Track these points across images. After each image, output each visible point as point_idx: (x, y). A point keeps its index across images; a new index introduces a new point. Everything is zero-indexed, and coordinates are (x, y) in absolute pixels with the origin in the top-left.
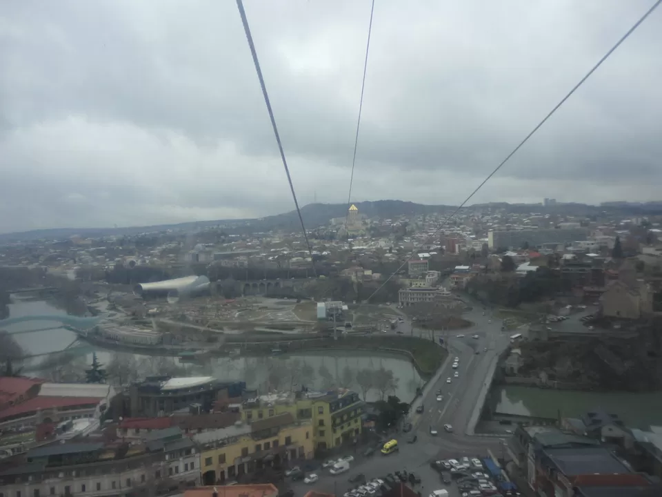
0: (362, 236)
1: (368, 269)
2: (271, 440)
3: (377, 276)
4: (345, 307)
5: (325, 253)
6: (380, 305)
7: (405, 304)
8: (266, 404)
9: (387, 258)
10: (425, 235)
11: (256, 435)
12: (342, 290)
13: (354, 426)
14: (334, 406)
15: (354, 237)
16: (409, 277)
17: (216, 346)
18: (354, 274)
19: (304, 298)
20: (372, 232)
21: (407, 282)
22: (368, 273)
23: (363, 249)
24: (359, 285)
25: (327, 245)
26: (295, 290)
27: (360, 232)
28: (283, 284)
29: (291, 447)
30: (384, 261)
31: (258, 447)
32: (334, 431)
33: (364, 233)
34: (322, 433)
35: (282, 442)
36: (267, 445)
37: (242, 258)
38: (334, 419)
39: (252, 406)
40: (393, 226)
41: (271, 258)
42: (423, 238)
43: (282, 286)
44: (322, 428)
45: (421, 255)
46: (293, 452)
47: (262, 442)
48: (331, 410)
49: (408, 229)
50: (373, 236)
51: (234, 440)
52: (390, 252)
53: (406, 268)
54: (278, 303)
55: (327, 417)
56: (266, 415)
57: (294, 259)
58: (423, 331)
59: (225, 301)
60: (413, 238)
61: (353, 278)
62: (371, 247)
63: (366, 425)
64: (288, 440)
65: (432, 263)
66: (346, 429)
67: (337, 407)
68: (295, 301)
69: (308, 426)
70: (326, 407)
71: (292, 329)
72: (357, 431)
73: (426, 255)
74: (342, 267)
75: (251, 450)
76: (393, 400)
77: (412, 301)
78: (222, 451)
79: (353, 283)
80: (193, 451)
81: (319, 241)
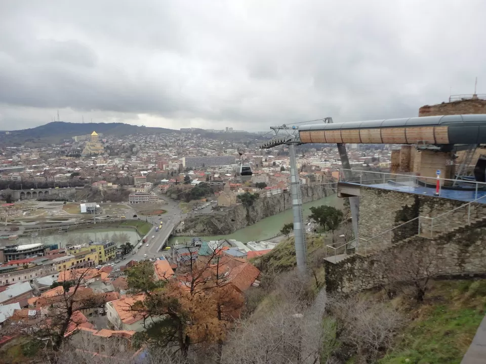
0: (102, 154)
1: (110, 182)
2: (82, 259)
3: (115, 186)
4: (98, 206)
5: (77, 169)
6: (118, 204)
7: (132, 202)
8: (77, 248)
9: (122, 174)
10: (146, 155)
11: (76, 257)
12: (94, 196)
13: (113, 254)
14: (105, 247)
15: (95, 155)
16: (135, 187)
17: (20, 232)
18: (101, 185)
19: (68, 201)
20: (109, 151)
21: (134, 189)
22: (110, 184)
23: (103, 166)
24: (105, 192)
25: (77, 162)
26: (60, 195)
27: (100, 151)
28: (51, 191)
29: (89, 261)
30: (119, 176)
31: (78, 262)
32: (106, 255)
33: (103, 152)
34: (100, 257)
35: (87, 260)
36: (81, 261)
37: (16, 174)
38: (105, 251)
39: (71, 249)
40: (124, 146)
41: (38, 174)
42: (144, 158)
43: (50, 193)
44: (100, 255)
45: (142, 172)
46: (91, 263)
47: (79, 260)
48: (104, 248)
49: (134, 149)
50: (110, 155)
51: (69, 260)
52: (123, 169)
53: (133, 181)
54: (51, 205)
55: (103, 251)
56: (77, 252)
57: (58, 176)
58: (142, 216)
59: (8, 205)
60: (138, 157)
61: (101, 188)
62: (110, 165)
63: (118, 253)
64: (89, 259)
65: (148, 178)
66: (110, 255)
67: (106, 247)
68: (63, 202)
69: (96, 254)
70: (102, 247)
71: (66, 220)
72: (114, 256)
73: (145, 172)
74: (93, 181)
75: (75, 263)
76: (128, 244)
77: (137, 201)
78: (64, 264)
79: (100, 191)
80: (54, 265)
81: (69, 158)
